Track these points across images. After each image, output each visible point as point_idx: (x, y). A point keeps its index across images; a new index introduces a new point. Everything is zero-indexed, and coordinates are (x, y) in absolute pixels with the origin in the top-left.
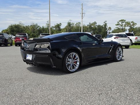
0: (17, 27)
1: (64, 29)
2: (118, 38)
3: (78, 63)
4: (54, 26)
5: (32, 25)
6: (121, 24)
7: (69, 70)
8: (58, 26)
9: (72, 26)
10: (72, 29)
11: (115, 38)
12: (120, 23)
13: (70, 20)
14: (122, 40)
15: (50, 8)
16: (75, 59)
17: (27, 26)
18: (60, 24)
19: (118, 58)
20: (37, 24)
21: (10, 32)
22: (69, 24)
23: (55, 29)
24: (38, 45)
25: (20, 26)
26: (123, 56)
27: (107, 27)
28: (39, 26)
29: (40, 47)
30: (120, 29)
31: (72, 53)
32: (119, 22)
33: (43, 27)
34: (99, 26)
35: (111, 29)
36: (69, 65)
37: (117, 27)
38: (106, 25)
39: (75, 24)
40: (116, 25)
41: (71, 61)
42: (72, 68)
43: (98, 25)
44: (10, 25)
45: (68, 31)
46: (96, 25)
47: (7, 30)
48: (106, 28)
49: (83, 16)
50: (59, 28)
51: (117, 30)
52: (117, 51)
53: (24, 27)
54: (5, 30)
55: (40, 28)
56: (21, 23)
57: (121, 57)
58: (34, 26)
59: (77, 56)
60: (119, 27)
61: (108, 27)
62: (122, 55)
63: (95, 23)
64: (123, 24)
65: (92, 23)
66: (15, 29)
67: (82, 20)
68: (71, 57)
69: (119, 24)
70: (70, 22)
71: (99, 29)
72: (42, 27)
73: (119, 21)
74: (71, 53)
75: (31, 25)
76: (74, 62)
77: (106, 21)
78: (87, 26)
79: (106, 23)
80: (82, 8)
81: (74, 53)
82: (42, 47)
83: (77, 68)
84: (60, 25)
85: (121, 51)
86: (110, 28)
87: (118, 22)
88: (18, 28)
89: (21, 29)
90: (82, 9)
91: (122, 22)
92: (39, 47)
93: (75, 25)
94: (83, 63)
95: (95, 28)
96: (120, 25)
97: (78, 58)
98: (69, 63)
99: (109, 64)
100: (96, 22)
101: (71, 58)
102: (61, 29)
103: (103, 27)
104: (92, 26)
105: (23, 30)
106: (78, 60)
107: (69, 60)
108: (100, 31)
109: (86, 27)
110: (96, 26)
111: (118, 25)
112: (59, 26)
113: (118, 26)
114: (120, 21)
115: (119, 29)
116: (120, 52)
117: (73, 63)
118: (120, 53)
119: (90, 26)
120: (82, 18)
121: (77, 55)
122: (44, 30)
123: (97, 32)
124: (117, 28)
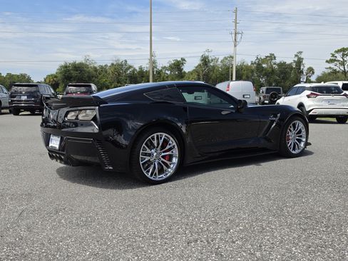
0: (79, 67)
1: (191, 73)
2: (317, 95)
3: (175, 160)
4: (167, 65)
5: (115, 63)
6: (342, 60)
7: (149, 175)
8: (177, 66)
9: (212, 64)
10: (211, 73)
11: (308, 96)
12: (339, 57)
13: (208, 51)
14: (328, 101)
15: (151, 23)
16: (167, 148)
17: (102, 67)
18: (183, 59)
19: (294, 149)
20: (126, 61)
21: (63, 82)
22: (205, 61)
23: (168, 72)
24: (73, 113)
25: (87, 66)
26: (307, 144)
27: (302, 67)
28: (130, 67)
29: (77, 118)
30: (338, 72)
31: (159, 134)
32: (336, 55)
33: (141, 68)
34: (282, 65)
35: (313, 73)
36: (149, 163)
37: (330, 68)
38: (299, 62)
39: (220, 60)
40: (327, 61)
41: (155, 154)
42: (156, 171)
43: (281, 63)
44: (63, 64)
45: (202, 77)
46: (274, 61)
47: (56, 77)
48: (300, 69)
49: (238, 40)
50: (180, 70)
51: (329, 74)
52: (292, 129)
53: (95, 68)
54: (52, 75)
55: (135, 70)
56: (88, 58)
57: (302, 145)
58: (118, 65)
59: (173, 142)
60: (335, 68)
61: (305, 68)
62: (304, 140)
63: (272, 57)
64: (345, 59)
65: (262, 58)
66: (74, 73)
67: (235, 51)
68: (156, 145)
69: (335, 60)
70: (207, 54)
71: (282, 72)
72: (138, 69)
73: (336, 52)
74: (155, 135)
75: (113, 64)
76: (163, 157)
77: (301, 52)
78: (249, 64)
79: (302, 56)
80: (236, 20)
81: (164, 134)
82: (80, 117)
83: (170, 171)
84: (183, 64)
85: (303, 130)
86: (311, 70)
87: (333, 55)
88: (81, 71)
89: (89, 72)
90: (236, 23)
91: (343, 55)
92: (74, 118)
93: (219, 63)
94: (189, 161)
95: (270, 70)
96: (338, 63)
97: (176, 147)
98: (147, 158)
99: (264, 164)
100: (275, 55)
101: (154, 147)
102: (185, 72)
103: (292, 68)
104: (264, 65)
105: (93, 77)
106: (176, 152)
107: (148, 151)
108: (285, 79)
109: (247, 67)
110: (275, 64)
111: (331, 61)
112: (179, 65)
113: (332, 65)
114: (338, 52)
115: (335, 72)
116: (300, 132)
117: (162, 159)
118: (301, 136)
119: (259, 65)
120: (235, 46)
121: (171, 138)
122: (143, 77)
123: (275, 81)
124: (329, 71)
